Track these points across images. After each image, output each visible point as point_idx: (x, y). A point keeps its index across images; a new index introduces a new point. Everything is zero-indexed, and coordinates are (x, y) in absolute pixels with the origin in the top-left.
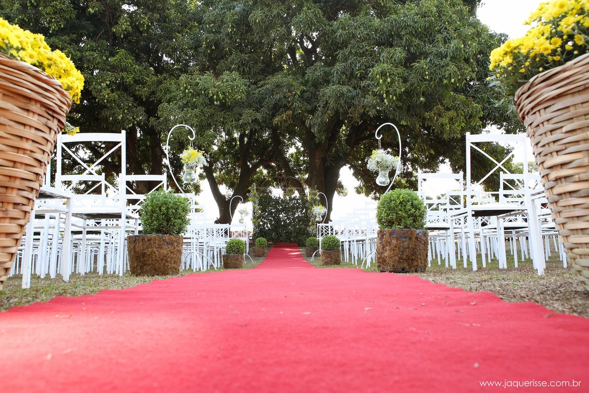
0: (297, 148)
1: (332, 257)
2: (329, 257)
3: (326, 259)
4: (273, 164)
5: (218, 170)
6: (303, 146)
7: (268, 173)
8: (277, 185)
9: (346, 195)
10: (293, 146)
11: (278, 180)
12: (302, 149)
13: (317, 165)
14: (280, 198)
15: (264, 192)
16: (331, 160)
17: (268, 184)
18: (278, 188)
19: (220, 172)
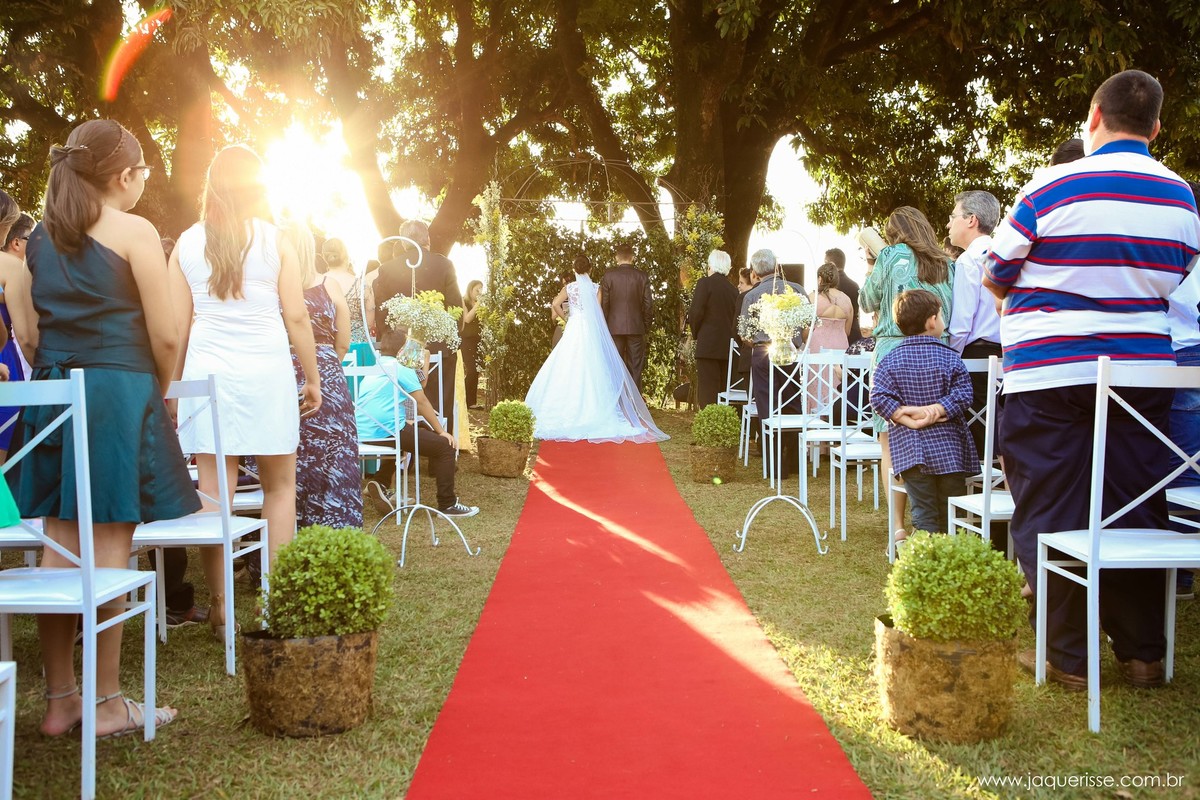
0: (633, 78)
1: (964, 688)
2: (949, 689)
3: (923, 694)
4: (560, 127)
5: (394, 143)
6: (650, 74)
7: (547, 154)
8: (572, 191)
9: (777, 228)
10: (622, 75)
11: (578, 177)
12: (650, 83)
13: (704, 127)
14: (582, 235)
15: (533, 212)
16: (757, 110)
17: (545, 187)
18: (574, 199)
19: (401, 149)
